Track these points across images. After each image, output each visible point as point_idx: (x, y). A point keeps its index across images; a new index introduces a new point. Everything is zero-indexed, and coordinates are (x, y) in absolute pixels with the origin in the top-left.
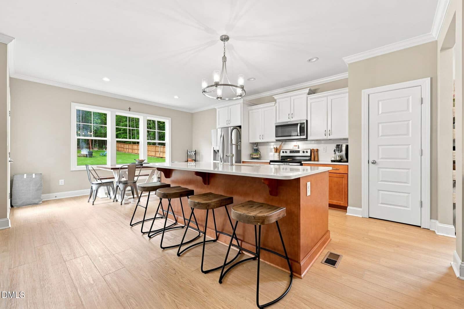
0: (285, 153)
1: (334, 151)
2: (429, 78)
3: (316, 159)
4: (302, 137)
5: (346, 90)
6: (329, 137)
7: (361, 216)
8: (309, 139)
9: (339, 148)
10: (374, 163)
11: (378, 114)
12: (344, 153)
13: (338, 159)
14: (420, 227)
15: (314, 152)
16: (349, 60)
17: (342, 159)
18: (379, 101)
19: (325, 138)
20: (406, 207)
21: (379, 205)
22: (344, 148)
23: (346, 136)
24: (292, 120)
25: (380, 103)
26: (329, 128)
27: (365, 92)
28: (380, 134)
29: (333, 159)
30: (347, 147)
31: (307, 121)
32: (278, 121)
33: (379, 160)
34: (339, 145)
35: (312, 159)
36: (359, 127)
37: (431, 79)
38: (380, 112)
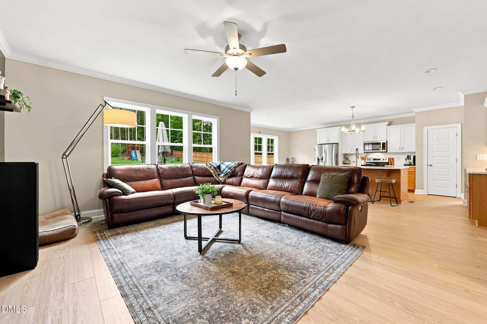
0: (369, 160)
1: (406, 159)
2: (461, 124)
3: (392, 164)
4: (383, 151)
5: (414, 124)
6: (402, 151)
7: (423, 194)
8: (388, 152)
9: (409, 157)
10: (431, 166)
11: (433, 140)
12: (412, 160)
13: (408, 164)
14: (456, 197)
15: (391, 160)
16: (416, 110)
17: (410, 164)
18: (433, 133)
19: (400, 151)
20: (448, 188)
21: (434, 188)
22: (412, 158)
23: (415, 151)
24: (376, 140)
25: (434, 134)
26: (402, 146)
27: (425, 128)
28: (434, 150)
29: (405, 164)
30: (414, 157)
31: (387, 141)
32: (365, 141)
33: (434, 164)
34: (409, 156)
35: (390, 164)
36: (422, 146)
37: (462, 124)
38: (434, 139)
